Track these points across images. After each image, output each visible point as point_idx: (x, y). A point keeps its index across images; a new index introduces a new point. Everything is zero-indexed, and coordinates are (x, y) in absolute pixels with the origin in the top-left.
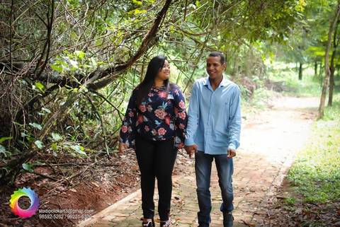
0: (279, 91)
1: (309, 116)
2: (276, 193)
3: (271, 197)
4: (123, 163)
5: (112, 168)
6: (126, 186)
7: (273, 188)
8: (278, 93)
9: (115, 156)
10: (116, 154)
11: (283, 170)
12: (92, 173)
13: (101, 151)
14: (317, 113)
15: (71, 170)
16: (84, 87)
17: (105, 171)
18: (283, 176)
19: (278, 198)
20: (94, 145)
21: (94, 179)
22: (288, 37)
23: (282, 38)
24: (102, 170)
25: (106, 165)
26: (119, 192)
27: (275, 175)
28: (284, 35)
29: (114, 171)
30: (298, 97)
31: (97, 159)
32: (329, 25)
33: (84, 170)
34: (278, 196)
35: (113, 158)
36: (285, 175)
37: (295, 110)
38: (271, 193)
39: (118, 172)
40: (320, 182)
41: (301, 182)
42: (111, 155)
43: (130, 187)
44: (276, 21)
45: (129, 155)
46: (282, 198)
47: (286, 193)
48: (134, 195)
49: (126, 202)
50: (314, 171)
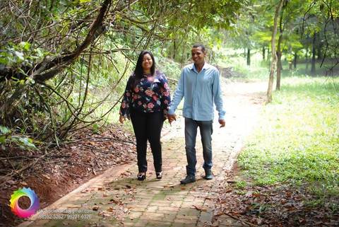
0: (228, 77)
1: (257, 100)
2: (226, 178)
3: (222, 181)
4: (74, 154)
5: (63, 159)
6: (78, 177)
7: (223, 173)
8: (227, 79)
10: (66, 145)
11: (234, 154)
12: (42, 166)
13: (51, 143)
14: (266, 98)
15: (21, 163)
16: (30, 79)
17: (55, 163)
18: (232, 161)
19: (229, 182)
20: (44, 137)
21: (45, 171)
22: (233, 23)
23: (229, 24)
24: (53, 162)
25: (57, 157)
26: (70, 183)
27: (226, 159)
28: (230, 21)
29: (64, 162)
30: (247, 82)
31: (48, 151)
32: (275, 10)
33: (34, 163)
34: (229, 180)
35: (64, 149)
36: (235, 160)
37: (245, 95)
38: (222, 178)
39: (69, 163)
40: (269, 165)
41: (250, 166)
42: (61, 146)
43: (82, 178)
44: (222, 7)
45: (80, 145)
46: (233, 182)
47: (237, 177)
48: (85, 185)
49: (77, 193)
50: (263, 154)
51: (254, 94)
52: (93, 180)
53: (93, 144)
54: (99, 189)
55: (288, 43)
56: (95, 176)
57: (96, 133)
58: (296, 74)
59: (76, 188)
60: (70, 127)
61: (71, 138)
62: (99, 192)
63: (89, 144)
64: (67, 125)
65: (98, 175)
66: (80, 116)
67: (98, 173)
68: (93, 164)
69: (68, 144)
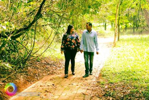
1: (109, 46)
2: (96, 80)
3: (94, 82)
4: (29, 71)
5: (24, 73)
6: (31, 81)
7: (95, 78)
9: (25, 68)
11: (99, 70)
12: (15, 76)
13: (19, 66)
14: (113, 44)
15: (6, 75)
16: (9, 38)
18: (99, 72)
19: (97, 82)
20: (16, 63)
21: (17, 79)
23: (96, 12)
24: (20, 74)
25: (21, 72)
26: (28, 83)
27: (96, 72)
28: (97, 11)
29: (25, 75)
30: (105, 38)
31: (17, 69)
32: (116, 6)
33: (12, 75)
35: (25, 69)
37: (104, 43)
38: (94, 80)
39: (27, 75)
40: (115, 74)
41: (107, 75)
42: (23, 67)
43: (33, 81)
45: (31, 67)
46: (99, 82)
47: (101, 79)
48: (34, 84)
49: (31, 88)
50: (112, 69)
52: (37, 82)
53: (38, 66)
54: (41, 86)
56: (39, 80)
57: (39, 61)
59: (30, 85)
60: (27, 59)
61: (28, 64)
63: (36, 66)
65: (40, 80)
66: (32, 54)
67: (40, 79)
68: (38, 75)
69: (26, 66)
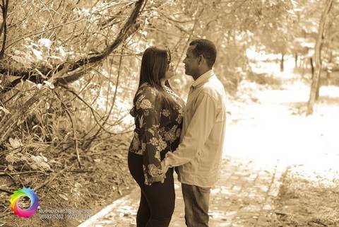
0: (261, 83)
1: (296, 111)
2: (274, 207)
3: (269, 212)
4: (97, 169)
5: (85, 175)
6: (101, 197)
7: (269, 200)
9: (89, 161)
10: (89, 158)
11: (278, 176)
12: (60, 183)
13: (72, 154)
14: (306, 108)
15: (34, 179)
16: (49, 84)
17: (75, 180)
18: (279, 184)
19: (278, 214)
20: (64, 147)
21: (63, 191)
24: (73, 178)
25: (78, 172)
26: (91, 205)
27: (270, 182)
28: (277, 25)
29: (86, 179)
31: (68, 165)
33: (51, 179)
34: (278, 211)
35: (86, 163)
36: (281, 183)
37: (282, 104)
38: (268, 207)
39: (92, 180)
40: (322, 193)
41: (301, 193)
42: (84, 159)
43: (106, 199)
44: (268, 9)
45: (105, 158)
46: (283, 215)
47: (286, 207)
48: (109, 208)
49: (99, 219)
50: (313, 178)
51: (291, 103)
52: (118, 201)
53: (120, 156)
54: (126, 215)
55: (329, 50)
56: (121, 197)
57: (123, 144)
58: (333, 84)
59: (99, 211)
60: (95, 137)
61: (95, 149)
62: (125, 219)
63: (116, 157)
64: (91, 135)
65: (124, 195)
66: (106, 126)
67: (125, 192)
68: (119, 182)
69: (91, 156)
